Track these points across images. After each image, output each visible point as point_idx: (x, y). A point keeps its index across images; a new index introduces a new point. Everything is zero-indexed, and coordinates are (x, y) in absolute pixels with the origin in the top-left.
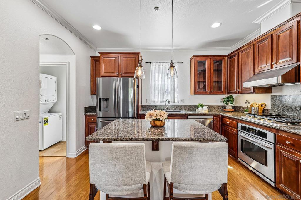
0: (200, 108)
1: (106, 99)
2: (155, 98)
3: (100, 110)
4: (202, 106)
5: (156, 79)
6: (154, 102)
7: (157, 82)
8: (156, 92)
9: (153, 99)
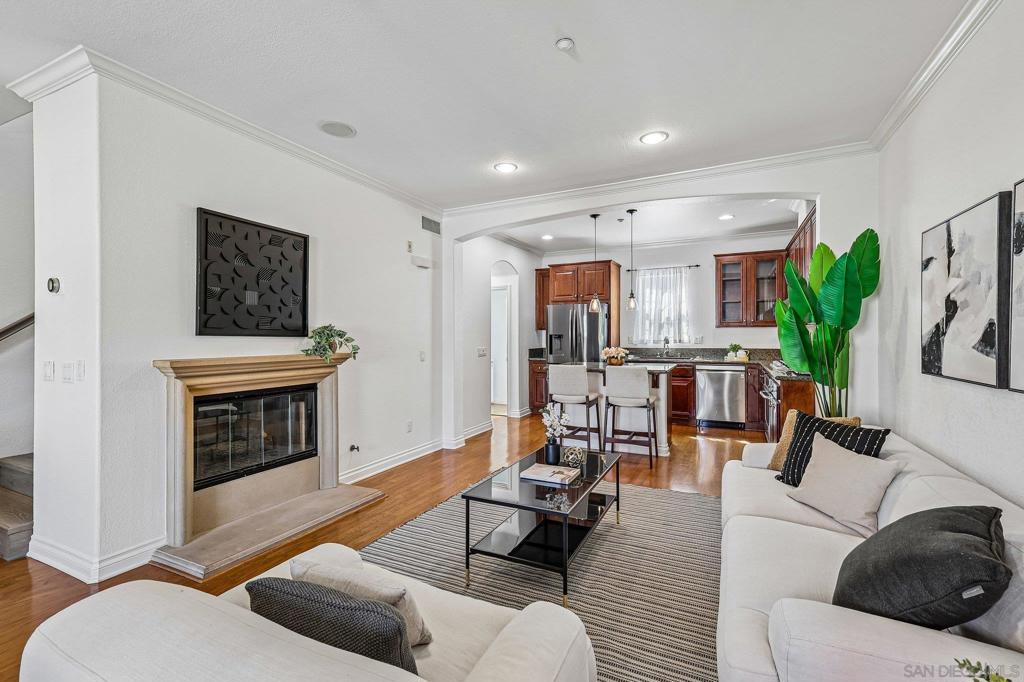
0: (731, 354)
1: (560, 337)
2: (643, 334)
3: (551, 353)
4: (736, 348)
5: (647, 299)
6: (642, 342)
7: (647, 304)
8: (647, 323)
9: (640, 338)
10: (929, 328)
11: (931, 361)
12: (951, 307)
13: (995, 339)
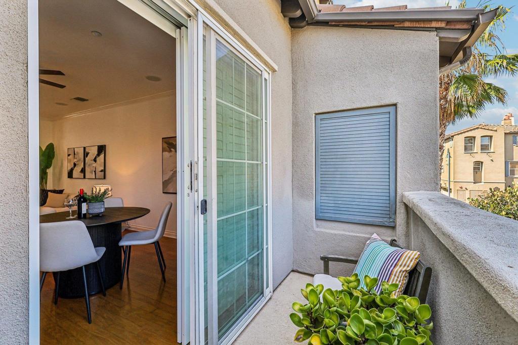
10: (69, 168)
11: (70, 175)
12: (75, 165)
13: (83, 171)
